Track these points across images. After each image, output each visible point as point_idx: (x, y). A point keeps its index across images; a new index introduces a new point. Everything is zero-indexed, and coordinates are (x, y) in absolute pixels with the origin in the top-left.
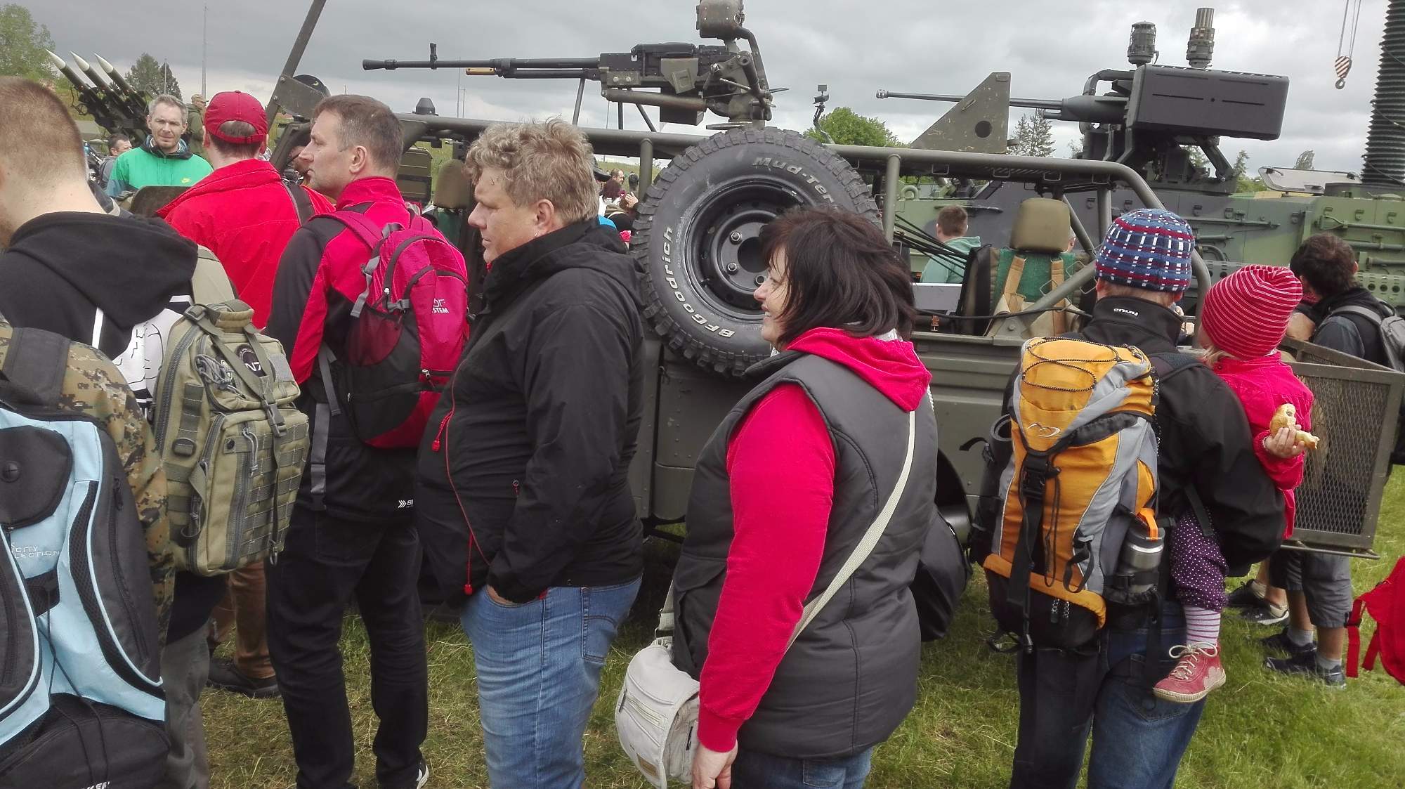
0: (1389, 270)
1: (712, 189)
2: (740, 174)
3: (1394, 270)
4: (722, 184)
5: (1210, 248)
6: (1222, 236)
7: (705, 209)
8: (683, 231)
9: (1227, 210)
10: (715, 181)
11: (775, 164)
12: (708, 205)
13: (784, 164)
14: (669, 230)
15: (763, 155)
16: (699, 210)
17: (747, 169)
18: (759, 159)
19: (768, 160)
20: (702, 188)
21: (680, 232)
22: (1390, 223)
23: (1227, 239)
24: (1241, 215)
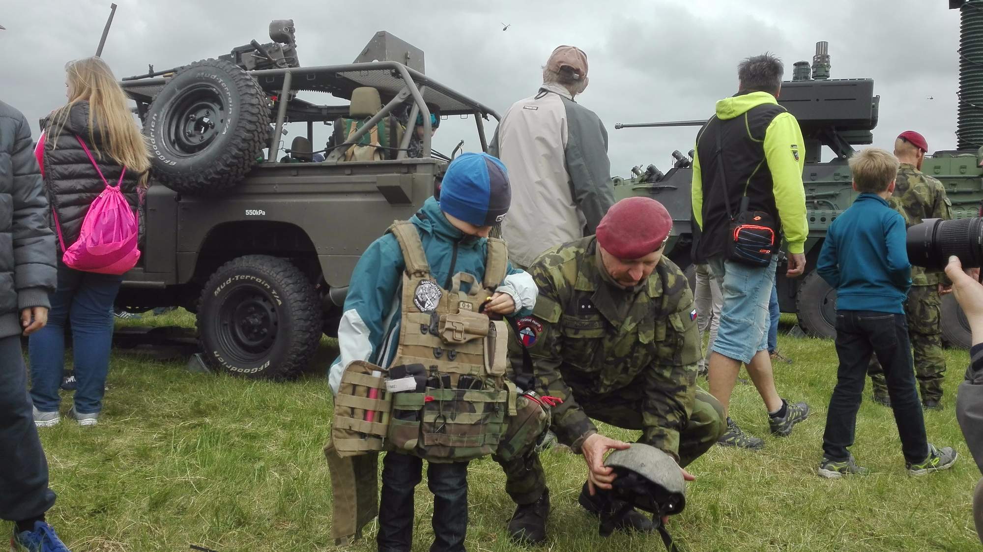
0: (964, 207)
1: (178, 92)
2: (189, 84)
3: (969, 207)
4: (183, 89)
5: (824, 202)
6: (832, 192)
7: (176, 103)
8: (163, 115)
9: (836, 175)
10: (179, 88)
11: (206, 75)
12: (178, 101)
13: (209, 75)
14: (156, 115)
15: (200, 72)
16: (173, 104)
17: (194, 80)
18: (199, 74)
19: (203, 74)
20: (173, 92)
21: (161, 116)
22: (962, 173)
23: (837, 195)
24: (846, 177)
